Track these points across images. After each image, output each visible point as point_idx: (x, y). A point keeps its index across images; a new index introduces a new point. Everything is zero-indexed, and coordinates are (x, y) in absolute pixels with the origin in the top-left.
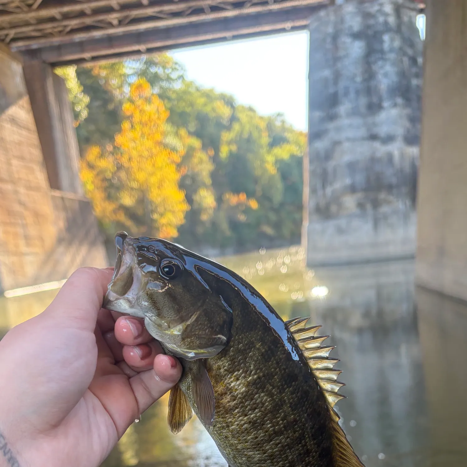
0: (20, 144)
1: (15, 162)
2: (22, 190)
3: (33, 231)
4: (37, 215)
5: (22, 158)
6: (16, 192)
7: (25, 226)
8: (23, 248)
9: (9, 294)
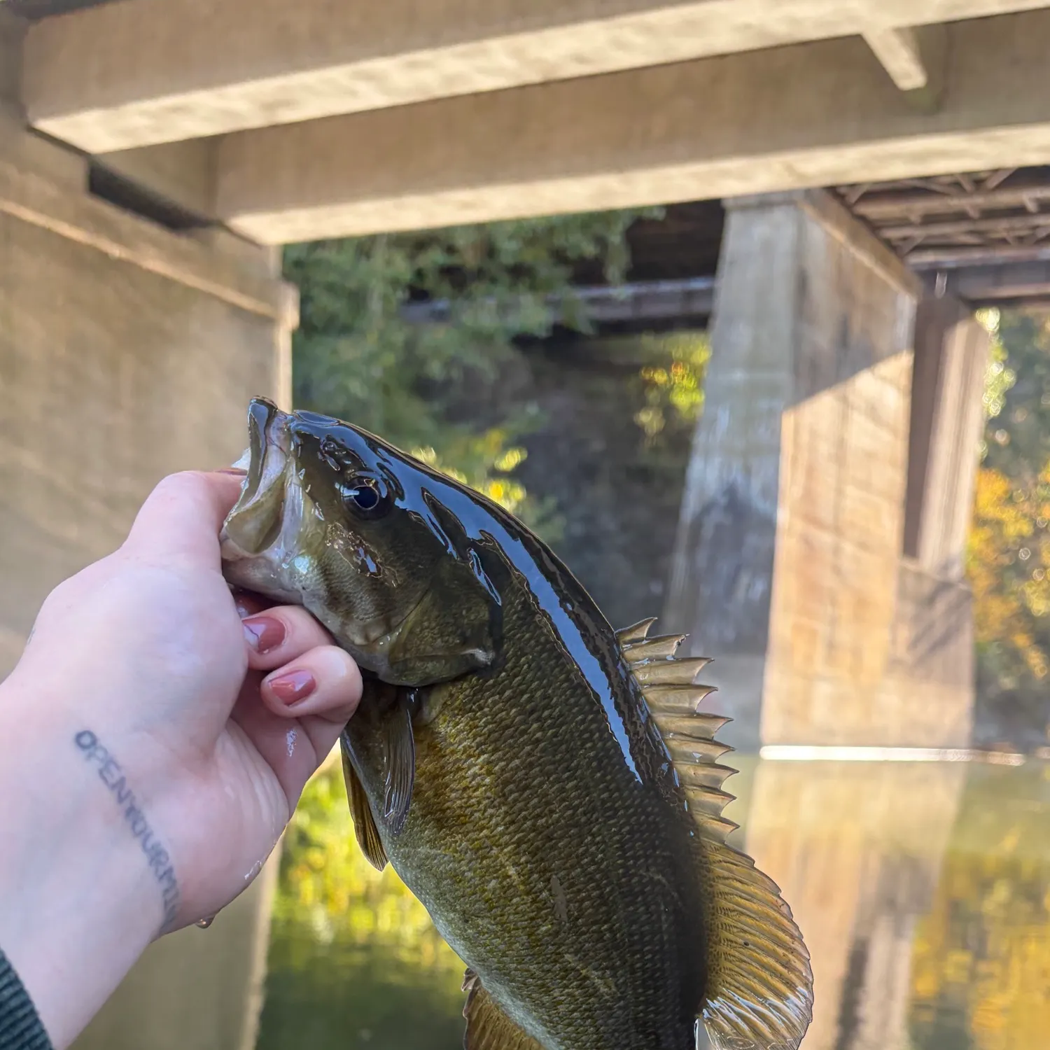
0: (870, 456)
1: (851, 491)
2: (848, 548)
3: (845, 636)
4: (862, 603)
5: (866, 485)
6: (837, 551)
7: (834, 622)
8: (819, 666)
9: (769, 753)
